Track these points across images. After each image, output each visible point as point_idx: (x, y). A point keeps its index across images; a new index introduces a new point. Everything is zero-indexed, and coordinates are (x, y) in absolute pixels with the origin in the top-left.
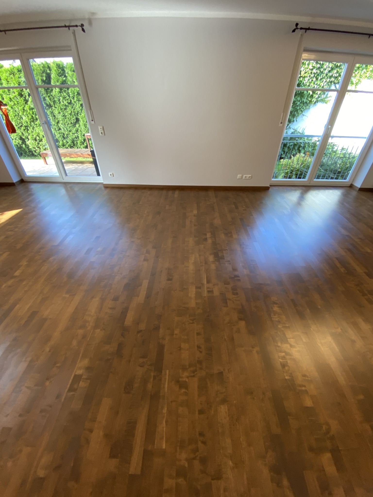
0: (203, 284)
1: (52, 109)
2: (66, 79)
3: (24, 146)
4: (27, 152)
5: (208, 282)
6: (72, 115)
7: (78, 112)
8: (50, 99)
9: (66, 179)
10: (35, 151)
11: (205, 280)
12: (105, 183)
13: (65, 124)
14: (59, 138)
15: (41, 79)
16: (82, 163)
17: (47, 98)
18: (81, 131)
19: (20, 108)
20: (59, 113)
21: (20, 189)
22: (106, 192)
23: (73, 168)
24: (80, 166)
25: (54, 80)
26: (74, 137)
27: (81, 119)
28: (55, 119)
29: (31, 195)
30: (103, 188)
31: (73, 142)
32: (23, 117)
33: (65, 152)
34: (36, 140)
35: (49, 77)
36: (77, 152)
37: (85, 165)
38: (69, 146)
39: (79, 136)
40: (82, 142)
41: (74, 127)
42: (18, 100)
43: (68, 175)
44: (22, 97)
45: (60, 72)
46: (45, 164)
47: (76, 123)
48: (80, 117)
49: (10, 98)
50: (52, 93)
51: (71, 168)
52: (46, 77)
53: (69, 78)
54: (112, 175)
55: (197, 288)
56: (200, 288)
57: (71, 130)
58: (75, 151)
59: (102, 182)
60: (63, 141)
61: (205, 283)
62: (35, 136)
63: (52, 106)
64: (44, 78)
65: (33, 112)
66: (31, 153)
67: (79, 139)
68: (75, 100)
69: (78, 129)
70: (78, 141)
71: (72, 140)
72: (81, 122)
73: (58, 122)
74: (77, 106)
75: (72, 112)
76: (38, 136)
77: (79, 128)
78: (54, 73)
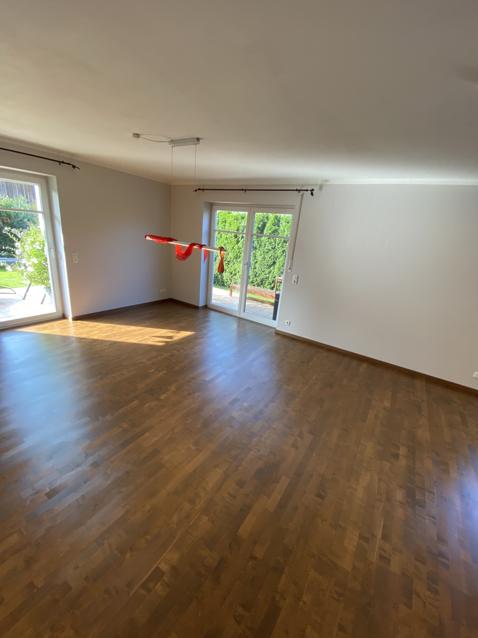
0: (374, 536)
1: (256, 251)
2: (278, 228)
3: (220, 276)
4: (220, 281)
5: (385, 537)
6: (271, 258)
7: (278, 256)
8: (258, 243)
9: (243, 315)
10: (226, 282)
11: (381, 531)
12: (277, 329)
13: (261, 265)
14: (251, 275)
15: (257, 226)
16: (263, 302)
17: (256, 242)
18: (273, 273)
19: (230, 246)
20: (261, 255)
21: (201, 313)
22: (275, 339)
23: (252, 305)
24: (260, 305)
25: (267, 228)
26: (265, 277)
27: (277, 263)
28: (255, 259)
29: (208, 321)
30: (274, 333)
31: (262, 281)
32: (230, 253)
33: (252, 289)
34: (231, 273)
35: (264, 225)
36: (262, 291)
37: (264, 305)
38: (257, 284)
39: (270, 277)
40: (270, 283)
41: (268, 269)
42: (232, 240)
43: (246, 311)
44: (236, 238)
45: (276, 222)
46: (230, 296)
47: (271, 265)
48: (277, 262)
49: (227, 238)
50: (261, 239)
51: (250, 305)
52: (262, 225)
53: (281, 228)
54: (288, 323)
55: (361, 537)
56: (367, 540)
57: (264, 270)
58: (261, 290)
59: (276, 327)
60: (253, 278)
61: (379, 536)
62: (232, 271)
63: (257, 249)
64: (260, 226)
65: (239, 251)
66: (222, 283)
68: (279, 246)
69: (271, 271)
70: (267, 281)
71: (262, 279)
72: (277, 266)
73: (256, 262)
74: (279, 251)
75: (272, 256)
76: (235, 270)
77: (273, 271)
78: (270, 223)
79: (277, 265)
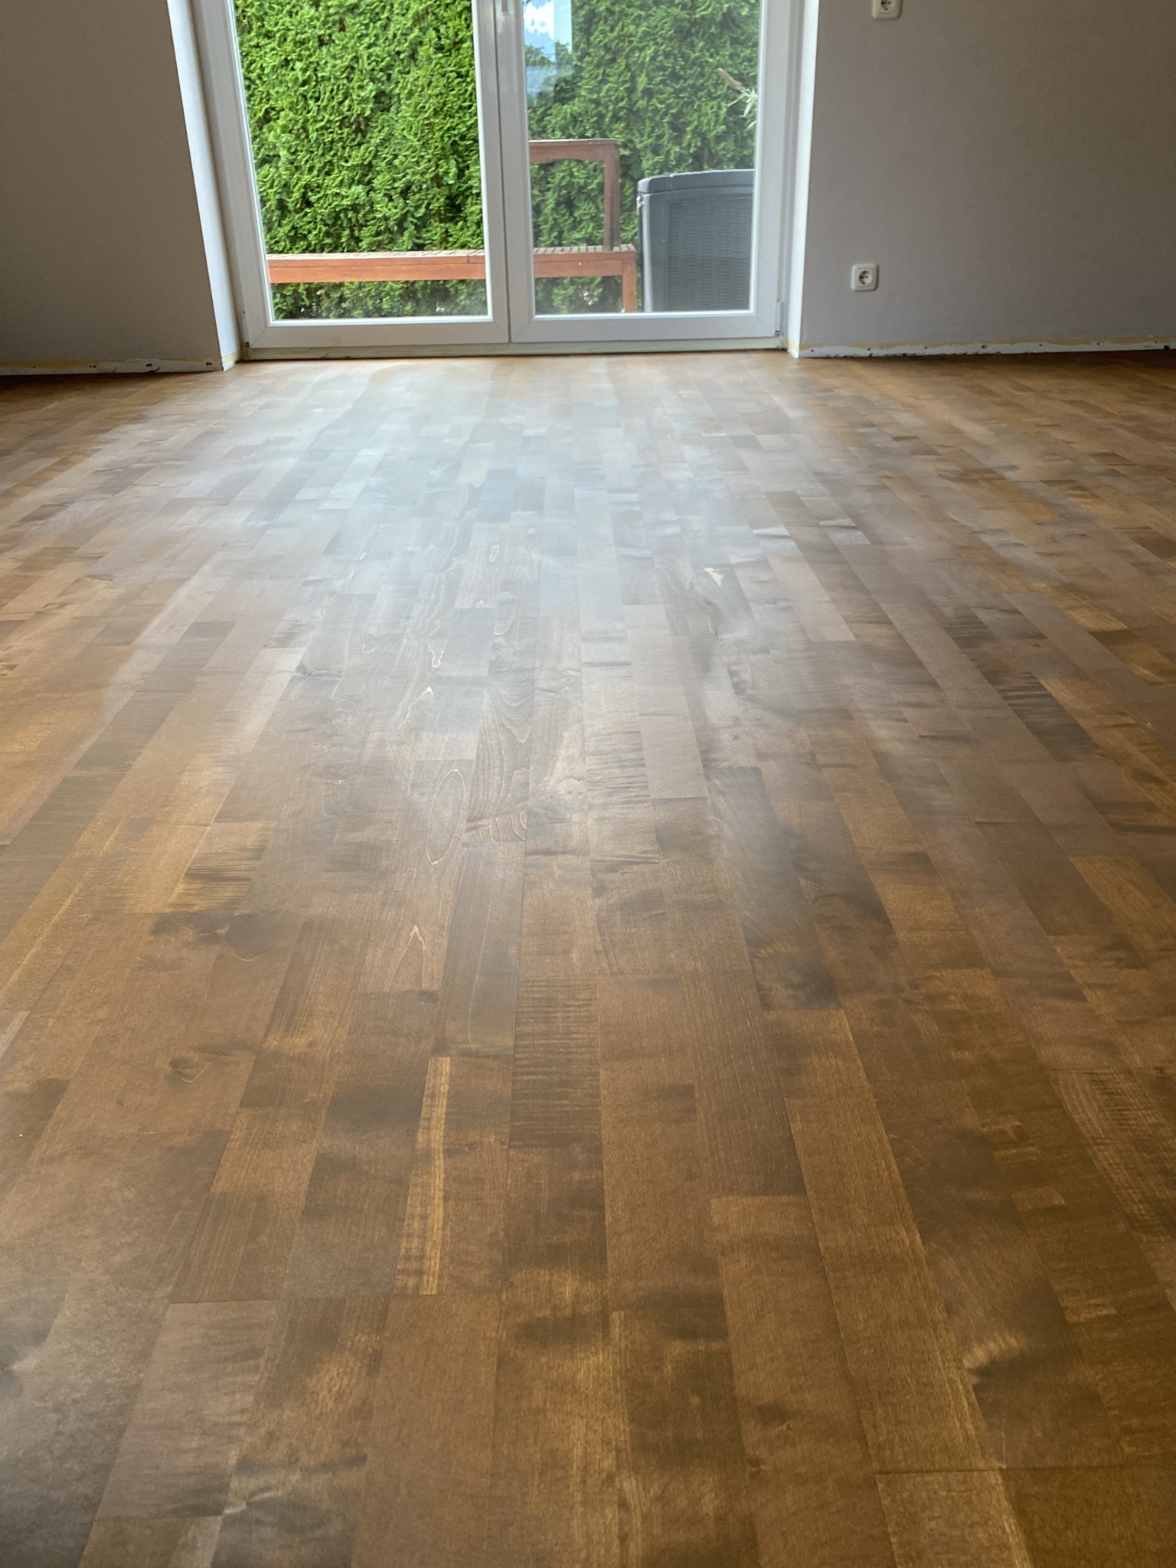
6: (355, 78)
13: (305, 129)
26: (345, 202)
40: (388, 230)
41: (351, 147)
54: (869, 279)
57: (330, 162)
67: (371, 216)
69: (377, 156)
70: (362, 226)
71: (329, 222)
75: (356, 59)
79: (406, 111)
